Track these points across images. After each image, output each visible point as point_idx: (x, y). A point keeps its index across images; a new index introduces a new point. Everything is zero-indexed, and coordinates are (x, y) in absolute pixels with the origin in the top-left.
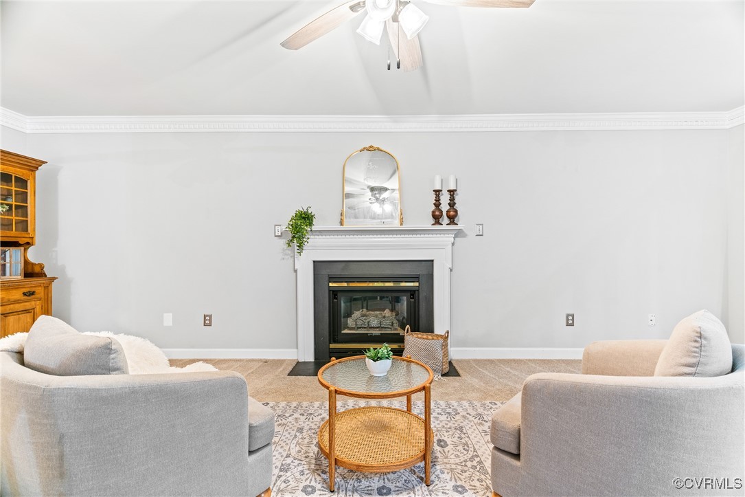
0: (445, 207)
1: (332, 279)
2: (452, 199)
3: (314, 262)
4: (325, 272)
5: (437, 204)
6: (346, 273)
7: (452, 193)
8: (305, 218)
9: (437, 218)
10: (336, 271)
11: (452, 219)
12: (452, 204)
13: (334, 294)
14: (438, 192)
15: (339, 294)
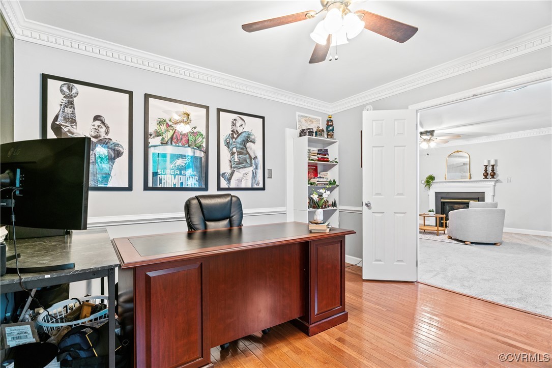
0: (489, 171)
1: (442, 198)
2: (493, 168)
3: (436, 192)
4: (440, 196)
5: (486, 170)
6: (448, 196)
7: (493, 166)
8: (431, 178)
9: (486, 176)
10: (444, 196)
11: (493, 176)
12: (493, 170)
13: (443, 204)
14: (486, 166)
15: (445, 204)
